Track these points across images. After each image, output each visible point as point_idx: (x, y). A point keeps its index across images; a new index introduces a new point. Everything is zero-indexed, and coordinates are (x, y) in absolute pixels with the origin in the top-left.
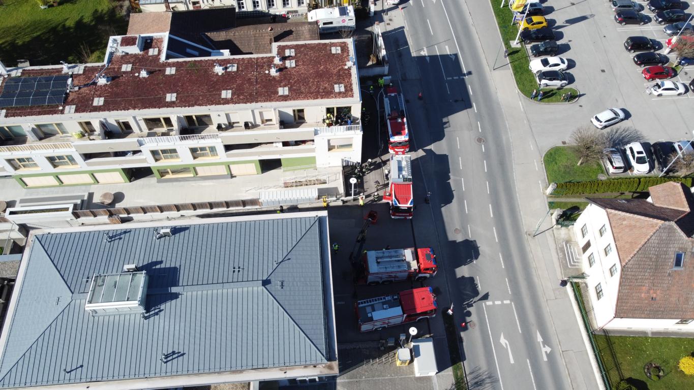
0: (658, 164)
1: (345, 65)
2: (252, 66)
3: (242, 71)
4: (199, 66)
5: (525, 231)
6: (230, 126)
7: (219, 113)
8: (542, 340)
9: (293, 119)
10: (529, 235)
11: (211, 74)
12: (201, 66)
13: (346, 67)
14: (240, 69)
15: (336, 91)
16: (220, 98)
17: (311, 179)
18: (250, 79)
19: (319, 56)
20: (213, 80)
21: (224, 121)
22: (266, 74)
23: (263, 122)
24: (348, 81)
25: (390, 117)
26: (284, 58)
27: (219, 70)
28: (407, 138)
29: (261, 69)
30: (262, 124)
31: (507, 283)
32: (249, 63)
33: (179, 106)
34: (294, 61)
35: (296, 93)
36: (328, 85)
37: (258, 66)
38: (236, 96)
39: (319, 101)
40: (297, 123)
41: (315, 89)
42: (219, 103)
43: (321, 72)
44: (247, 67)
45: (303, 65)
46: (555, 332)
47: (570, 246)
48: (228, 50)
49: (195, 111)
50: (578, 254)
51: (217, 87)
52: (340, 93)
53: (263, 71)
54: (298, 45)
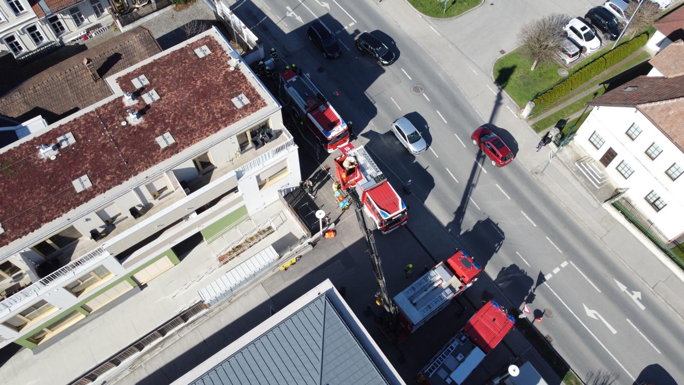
0: (603, 33)
1: (229, 66)
2: (96, 125)
3: (85, 138)
4: (11, 160)
5: (530, 171)
6: (110, 225)
7: (87, 217)
8: (626, 288)
9: (196, 171)
10: (536, 173)
11: (39, 164)
12: (15, 159)
13: (232, 69)
14: (80, 136)
15: (238, 108)
16: (76, 194)
17: (251, 236)
18: (104, 145)
19: (184, 69)
20: (47, 173)
21: (98, 224)
22: (123, 127)
23: (155, 197)
24: (246, 87)
25: (309, 109)
26: (137, 94)
27: (47, 153)
28: (345, 127)
29: (113, 123)
30: (155, 199)
31: (551, 242)
32: (89, 123)
33: (16, 238)
34: (153, 91)
35: (186, 135)
36: (223, 103)
37: (105, 121)
38: (98, 180)
39: (224, 132)
40: (203, 174)
41: (209, 116)
42: (78, 203)
43: (201, 90)
44: (89, 130)
45: (170, 91)
46: (631, 270)
47: (585, 165)
48: (40, 117)
49: (46, 232)
50: (600, 170)
51: (60, 179)
52: (245, 107)
53: (116, 125)
54: (145, 66)
